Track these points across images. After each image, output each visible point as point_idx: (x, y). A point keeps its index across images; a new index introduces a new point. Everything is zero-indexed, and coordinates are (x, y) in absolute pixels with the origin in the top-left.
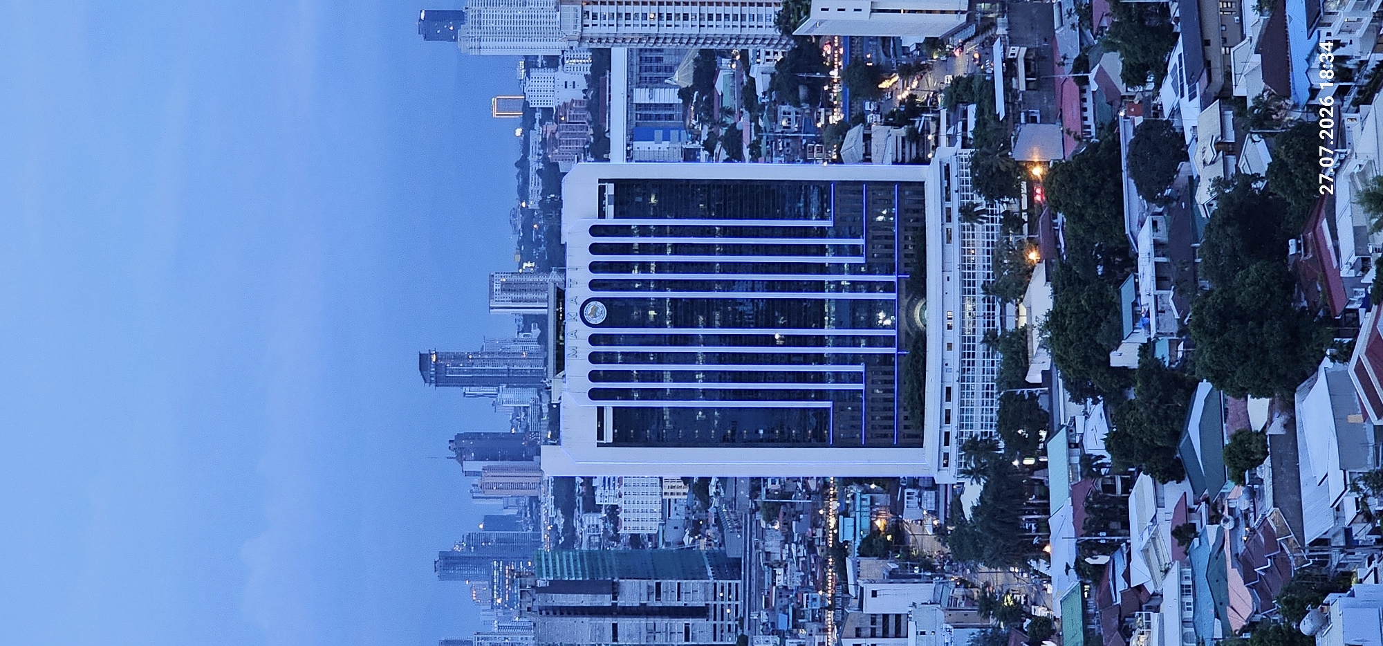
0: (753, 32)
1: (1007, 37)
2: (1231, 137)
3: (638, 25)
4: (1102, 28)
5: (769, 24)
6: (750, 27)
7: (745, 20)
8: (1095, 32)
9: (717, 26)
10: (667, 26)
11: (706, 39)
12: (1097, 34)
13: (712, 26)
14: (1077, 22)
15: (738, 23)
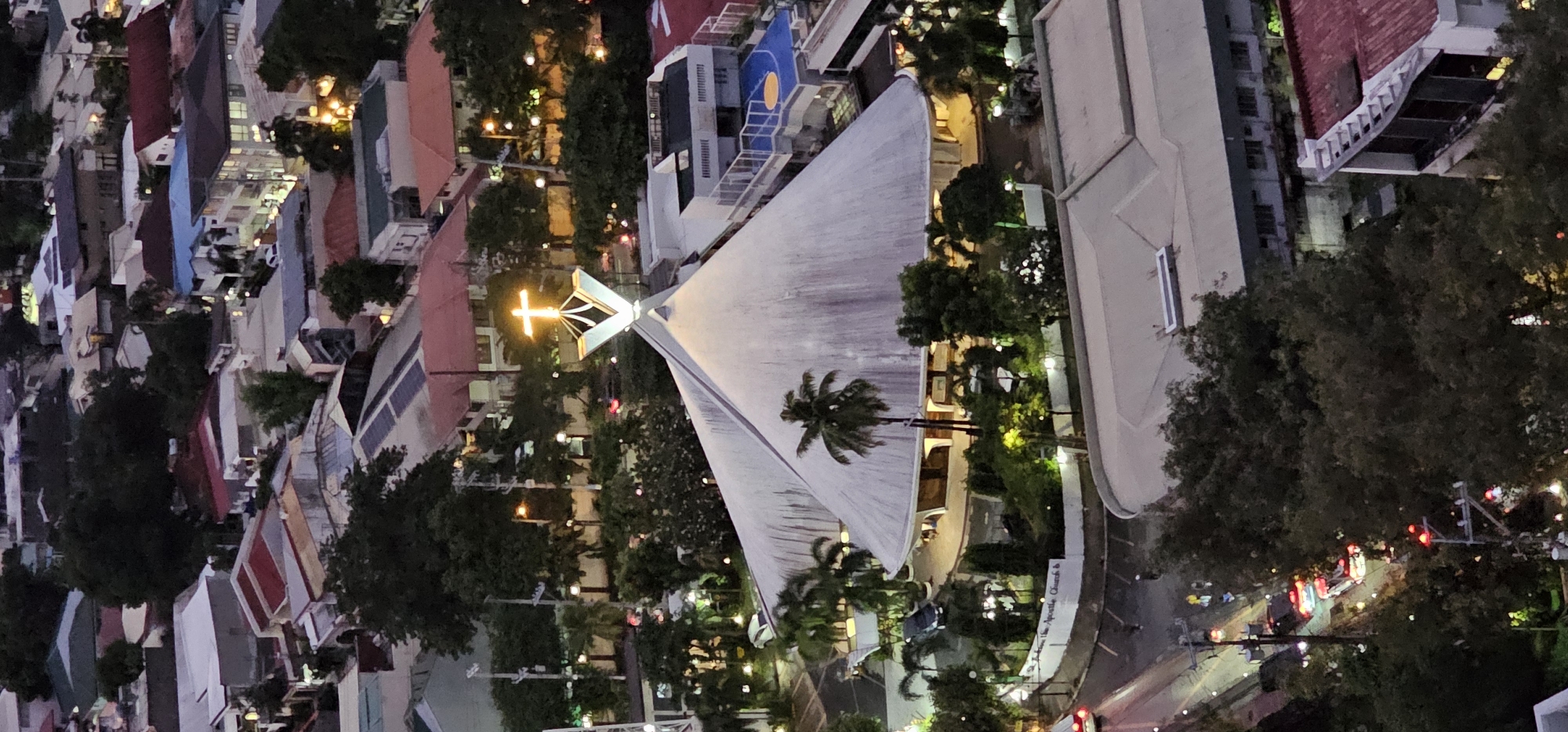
2: (109, 327)
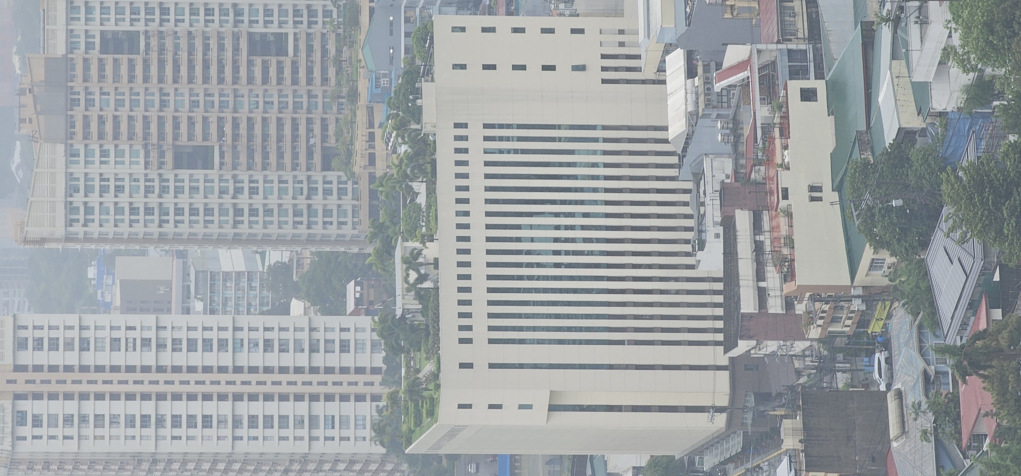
0: (332, 448)
1: (802, 455)
3: (118, 438)
4: (979, 438)
5: (361, 433)
6: (326, 439)
7: (318, 428)
8: (964, 443)
9: (265, 438)
10: (174, 438)
11: (246, 462)
12: (969, 447)
13: (256, 438)
14: (929, 426)
15: (304, 432)
